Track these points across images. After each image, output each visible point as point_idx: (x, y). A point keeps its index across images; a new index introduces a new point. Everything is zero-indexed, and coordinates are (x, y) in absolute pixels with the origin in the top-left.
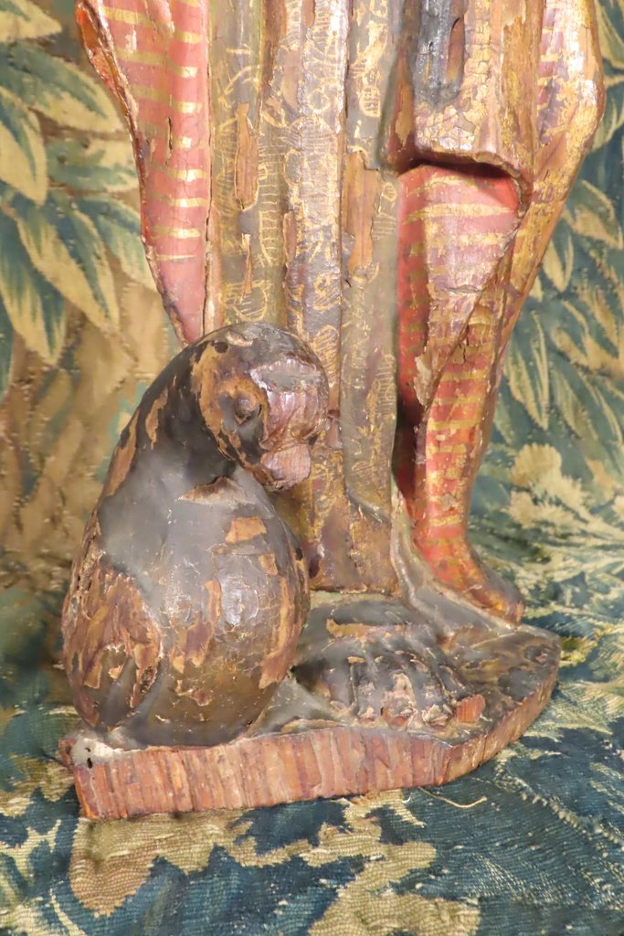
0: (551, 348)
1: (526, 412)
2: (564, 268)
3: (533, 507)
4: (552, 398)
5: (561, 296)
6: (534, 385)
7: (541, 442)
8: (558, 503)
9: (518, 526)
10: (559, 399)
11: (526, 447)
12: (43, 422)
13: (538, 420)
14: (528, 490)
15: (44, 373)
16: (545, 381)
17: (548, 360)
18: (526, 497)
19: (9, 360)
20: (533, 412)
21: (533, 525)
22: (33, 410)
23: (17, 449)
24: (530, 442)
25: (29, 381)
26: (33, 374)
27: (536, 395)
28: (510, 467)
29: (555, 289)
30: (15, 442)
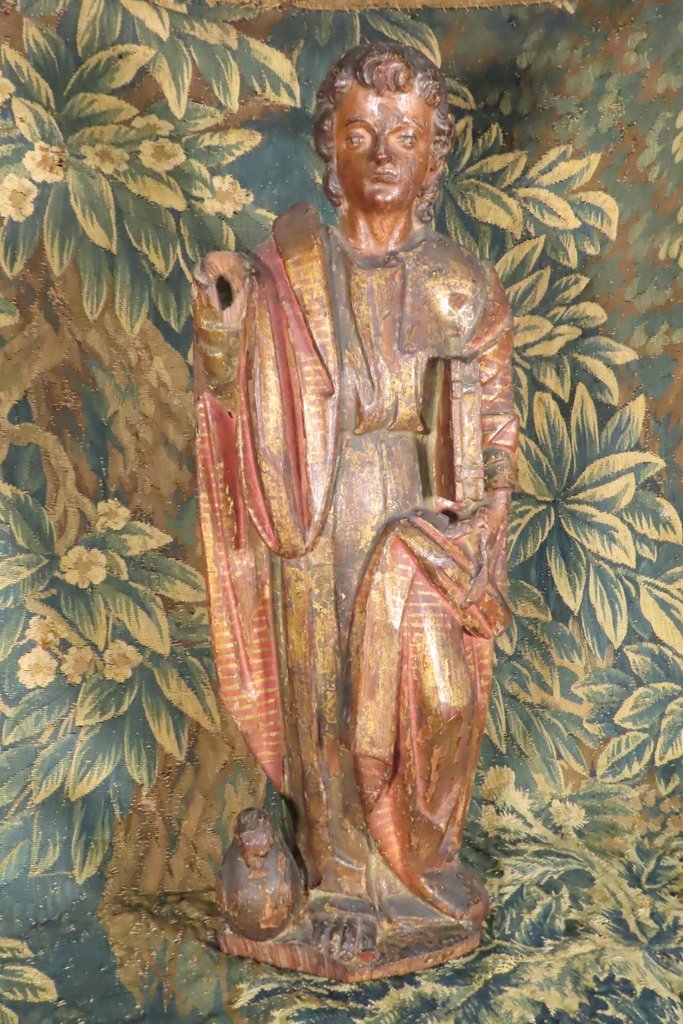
0: (506, 694)
1: (491, 741)
2: (511, 641)
3: (497, 817)
4: (508, 729)
5: (510, 658)
6: (495, 722)
7: (501, 765)
8: (513, 811)
9: (485, 835)
10: (513, 729)
11: (492, 768)
12: (178, 799)
13: (499, 747)
14: (493, 803)
15: (178, 767)
16: (503, 718)
17: (504, 703)
18: (491, 808)
19: (155, 761)
20: (496, 741)
21: (496, 833)
22: (172, 792)
23: (164, 818)
24: (494, 765)
25: (168, 774)
26: (170, 768)
27: (497, 729)
28: (480, 785)
29: (507, 655)
30: (162, 814)
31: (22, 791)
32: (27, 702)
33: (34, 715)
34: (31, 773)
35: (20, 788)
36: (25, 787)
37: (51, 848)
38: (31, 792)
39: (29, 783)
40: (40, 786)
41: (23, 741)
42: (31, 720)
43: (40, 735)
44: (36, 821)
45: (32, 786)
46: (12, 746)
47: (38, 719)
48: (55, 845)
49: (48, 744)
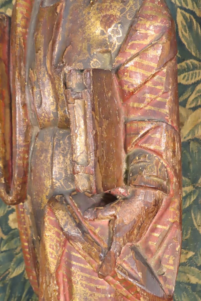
31: (5, 272)
32: (12, 234)
33: (14, 240)
34: (11, 264)
35: (5, 270)
36: (7, 270)
37: (13, 298)
38: (9, 272)
39: (9, 268)
40: (14, 270)
41: (9, 250)
42: (13, 241)
43: (16, 248)
44: (8, 286)
45: (10, 270)
46: (5, 251)
47: (16, 242)
48: (15, 298)
49: (19, 253)
